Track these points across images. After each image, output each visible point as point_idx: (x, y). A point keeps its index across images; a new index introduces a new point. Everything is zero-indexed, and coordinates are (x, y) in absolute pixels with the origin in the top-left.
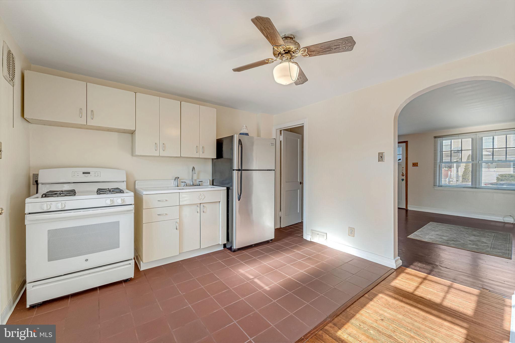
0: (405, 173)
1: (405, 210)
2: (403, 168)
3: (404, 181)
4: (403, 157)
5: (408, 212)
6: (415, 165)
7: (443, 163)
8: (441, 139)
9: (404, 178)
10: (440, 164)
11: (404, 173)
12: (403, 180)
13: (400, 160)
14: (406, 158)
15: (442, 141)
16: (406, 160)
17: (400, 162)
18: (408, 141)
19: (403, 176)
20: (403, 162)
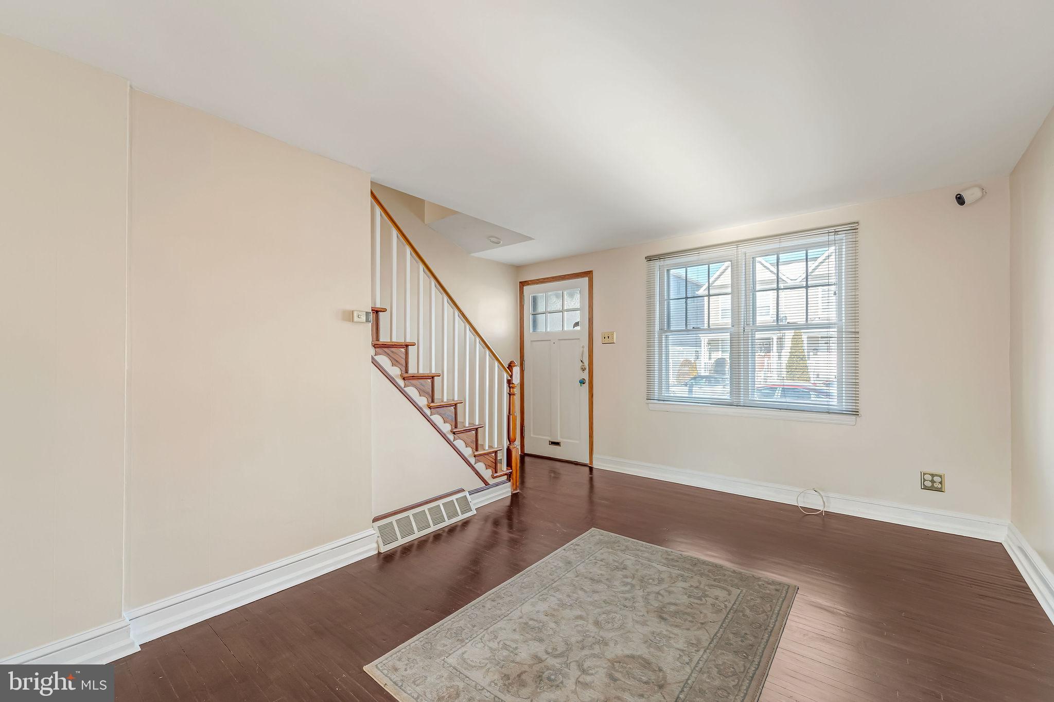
0: (586, 362)
2: (583, 347)
3: (586, 386)
4: (582, 316)
6: (608, 338)
7: (669, 331)
8: (662, 263)
9: (586, 376)
10: (662, 335)
11: (583, 361)
12: (582, 382)
13: (577, 324)
14: (589, 319)
15: (668, 271)
16: (589, 325)
17: (577, 331)
18: (591, 271)
19: (583, 370)
20: (583, 329)
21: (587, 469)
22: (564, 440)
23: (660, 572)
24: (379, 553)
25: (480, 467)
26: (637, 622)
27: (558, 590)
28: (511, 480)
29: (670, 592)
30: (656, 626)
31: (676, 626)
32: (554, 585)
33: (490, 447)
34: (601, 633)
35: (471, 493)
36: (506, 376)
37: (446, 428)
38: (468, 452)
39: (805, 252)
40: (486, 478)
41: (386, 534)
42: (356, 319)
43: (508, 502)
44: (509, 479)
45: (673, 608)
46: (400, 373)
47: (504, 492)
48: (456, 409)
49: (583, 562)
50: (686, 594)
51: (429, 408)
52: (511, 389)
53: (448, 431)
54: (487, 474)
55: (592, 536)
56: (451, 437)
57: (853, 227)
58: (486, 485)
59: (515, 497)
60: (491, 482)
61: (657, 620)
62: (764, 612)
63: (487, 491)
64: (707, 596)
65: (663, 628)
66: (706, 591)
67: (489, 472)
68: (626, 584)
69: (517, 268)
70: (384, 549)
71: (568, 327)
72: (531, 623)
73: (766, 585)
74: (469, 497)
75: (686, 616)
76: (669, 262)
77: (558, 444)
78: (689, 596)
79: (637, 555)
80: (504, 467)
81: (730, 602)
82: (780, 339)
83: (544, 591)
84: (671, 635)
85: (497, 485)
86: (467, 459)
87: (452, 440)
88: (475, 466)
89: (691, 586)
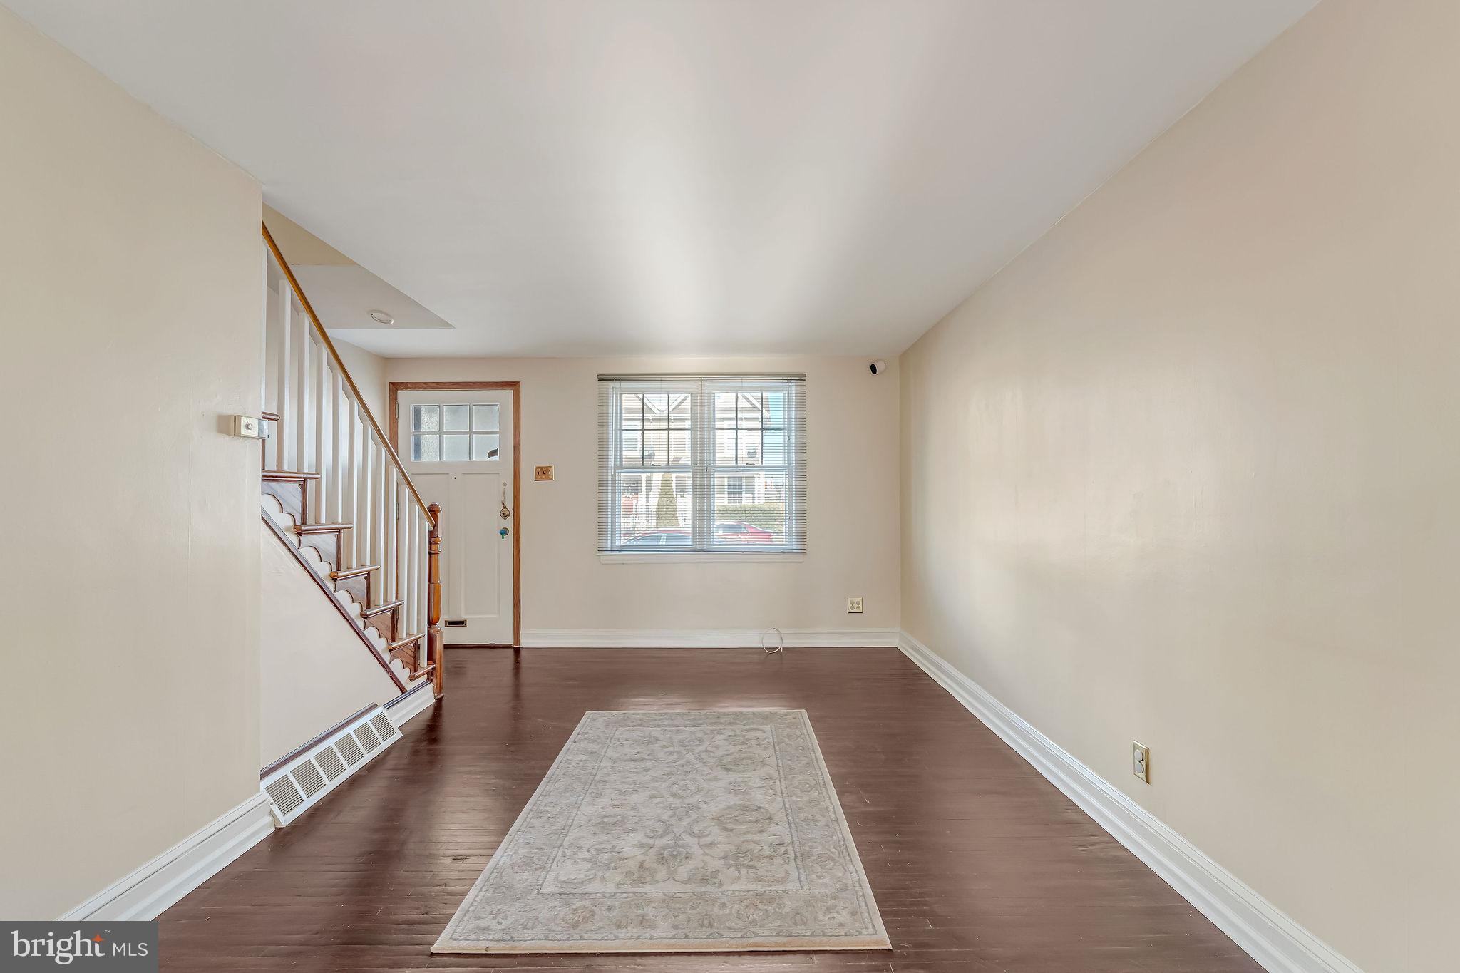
0: (510, 506)
1: (512, 650)
2: (505, 485)
3: (510, 538)
4: (502, 442)
5: (523, 653)
6: (543, 473)
7: (621, 467)
8: (617, 385)
9: (509, 524)
10: (615, 473)
11: (506, 504)
12: (504, 533)
13: (494, 453)
14: (514, 447)
15: (621, 395)
16: (514, 455)
17: (495, 462)
18: (519, 382)
19: (505, 516)
20: (504, 461)
21: (512, 651)
22: (470, 617)
23: (694, 733)
24: (279, 829)
25: (396, 665)
26: (709, 780)
27: (606, 782)
28: (434, 681)
29: (717, 747)
30: (727, 778)
31: (744, 771)
32: (597, 778)
33: (409, 635)
34: (686, 801)
35: (389, 706)
36: (427, 526)
37: (354, 610)
38: (381, 644)
39: (760, 395)
40: (403, 682)
41: (282, 795)
42: (243, 431)
43: (429, 714)
44: (430, 680)
45: (729, 759)
46: (291, 524)
47: (424, 699)
48: (368, 579)
49: (608, 748)
50: (730, 744)
51: (333, 579)
52: (433, 545)
53: (357, 616)
54: (403, 674)
55: (594, 720)
56: (360, 623)
57: (801, 377)
58: (403, 693)
59: (439, 702)
60: (409, 686)
61: (725, 772)
62: (798, 737)
63: (405, 701)
64: (748, 740)
65: (732, 777)
66: (745, 736)
67: (407, 672)
68: (671, 753)
69: (386, 361)
70: (285, 820)
71: (479, 456)
72: (606, 820)
73: (785, 717)
74: (386, 713)
75: (744, 761)
76: (625, 385)
77: (461, 623)
78: (735, 745)
79: (659, 725)
80: (423, 661)
81: (769, 738)
82: (649, 479)
83: (592, 787)
84: (746, 780)
85: (416, 690)
86: (380, 655)
87: (362, 627)
88: (390, 665)
89: (730, 736)
